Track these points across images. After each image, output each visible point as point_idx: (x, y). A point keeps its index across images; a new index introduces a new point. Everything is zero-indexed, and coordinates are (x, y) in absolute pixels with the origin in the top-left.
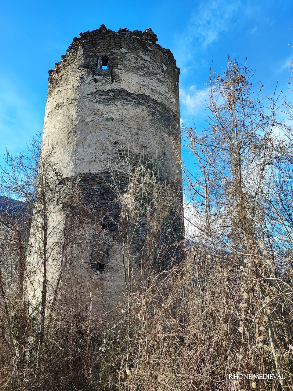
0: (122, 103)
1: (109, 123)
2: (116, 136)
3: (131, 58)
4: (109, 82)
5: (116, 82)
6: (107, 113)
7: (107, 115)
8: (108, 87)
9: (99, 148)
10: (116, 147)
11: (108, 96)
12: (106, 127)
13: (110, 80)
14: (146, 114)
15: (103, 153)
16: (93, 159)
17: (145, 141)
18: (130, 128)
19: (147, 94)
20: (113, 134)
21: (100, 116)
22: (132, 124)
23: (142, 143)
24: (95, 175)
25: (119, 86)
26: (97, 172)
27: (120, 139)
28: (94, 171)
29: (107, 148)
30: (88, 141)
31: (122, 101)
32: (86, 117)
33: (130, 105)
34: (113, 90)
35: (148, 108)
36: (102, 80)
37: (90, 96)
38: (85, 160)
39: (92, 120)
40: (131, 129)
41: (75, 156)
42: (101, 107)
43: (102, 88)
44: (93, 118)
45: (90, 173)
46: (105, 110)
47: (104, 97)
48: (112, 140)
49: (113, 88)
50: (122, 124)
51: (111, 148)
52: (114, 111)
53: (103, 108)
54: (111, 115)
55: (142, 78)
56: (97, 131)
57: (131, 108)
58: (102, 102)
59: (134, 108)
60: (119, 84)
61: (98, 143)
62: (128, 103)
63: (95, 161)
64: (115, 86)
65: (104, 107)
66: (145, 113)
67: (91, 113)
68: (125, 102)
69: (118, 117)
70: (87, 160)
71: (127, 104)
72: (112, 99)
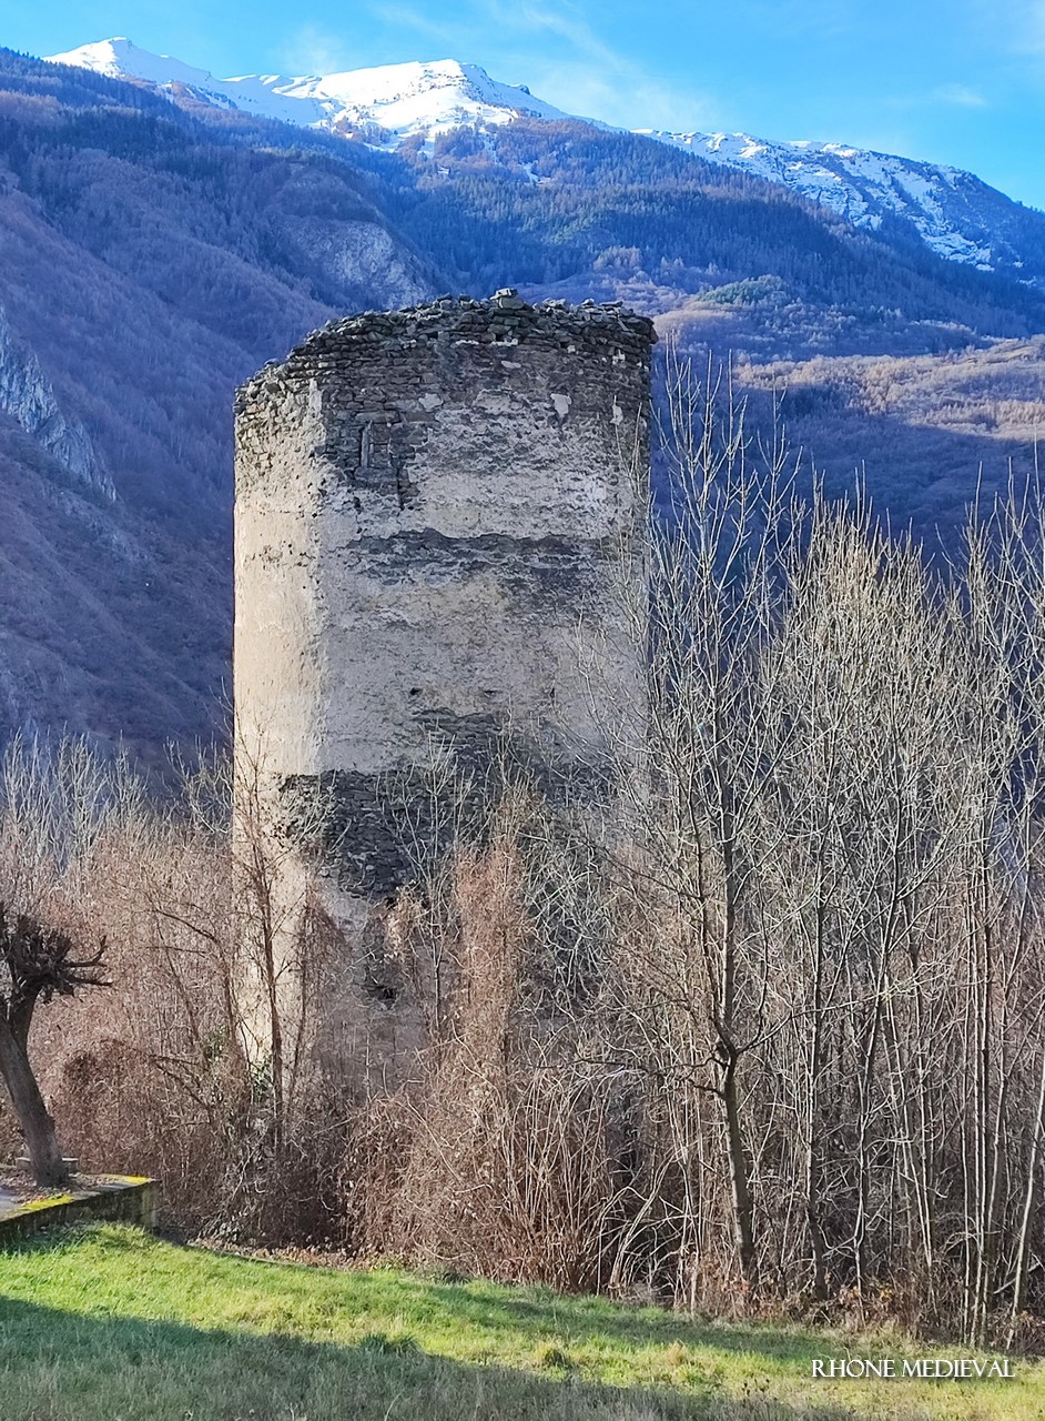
0: (428, 573)
1: (396, 636)
2: (414, 672)
3: (453, 423)
4: (394, 509)
5: (411, 508)
6: (390, 606)
7: (389, 614)
8: (391, 527)
9: (373, 706)
10: (413, 703)
11: (392, 553)
12: (389, 647)
13: (394, 502)
14: (495, 593)
15: (384, 720)
16: (361, 736)
17: (492, 676)
18: (448, 645)
19: (498, 529)
20: (406, 669)
21: (373, 616)
22: (454, 633)
23: (481, 684)
24: (369, 779)
25: (419, 522)
26: (371, 771)
27: (425, 679)
28: (365, 769)
29: (392, 706)
30: (347, 684)
31: (428, 566)
32: (338, 615)
33: (449, 578)
34: (403, 536)
35: (502, 574)
36: (375, 503)
37: (347, 552)
38: (343, 737)
39: (354, 627)
40: (453, 647)
41: (320, 722)
42: (372, 587)
43: (374, 531)
44: (356, 620)
45: (354, 773)
46: (386, 597)
47: (382, 557)
48: (405, 684)
49: (404, 528)
50: (430, 638)
51: (403, 708)
52: (408, 602)
53: (378, 592)
54: (400, 613)
55: (486, 481)
56: (368, 658)
57: (452, 585)
58: (374, 572)
59: (460, 585)
60: (417, 514)
61: (370, 692)
62: (444, 569)
63: (365, 740)
64: (412, 521)
65: (382, 589)
66: (493, 591)
67: (350, 604)
68: (436, 570)
69: (418, 618)
70: (348, 737)
71: (441, 574)
72: (402, 563)
